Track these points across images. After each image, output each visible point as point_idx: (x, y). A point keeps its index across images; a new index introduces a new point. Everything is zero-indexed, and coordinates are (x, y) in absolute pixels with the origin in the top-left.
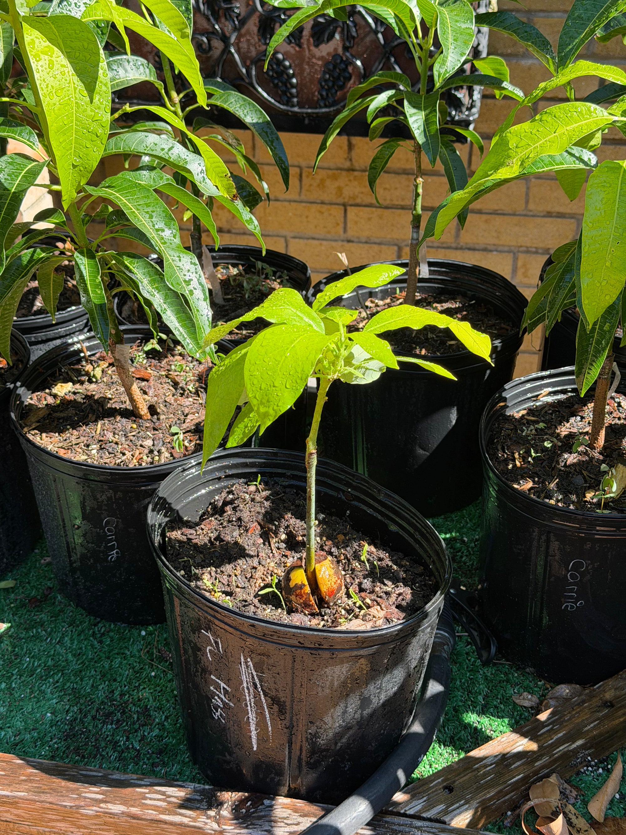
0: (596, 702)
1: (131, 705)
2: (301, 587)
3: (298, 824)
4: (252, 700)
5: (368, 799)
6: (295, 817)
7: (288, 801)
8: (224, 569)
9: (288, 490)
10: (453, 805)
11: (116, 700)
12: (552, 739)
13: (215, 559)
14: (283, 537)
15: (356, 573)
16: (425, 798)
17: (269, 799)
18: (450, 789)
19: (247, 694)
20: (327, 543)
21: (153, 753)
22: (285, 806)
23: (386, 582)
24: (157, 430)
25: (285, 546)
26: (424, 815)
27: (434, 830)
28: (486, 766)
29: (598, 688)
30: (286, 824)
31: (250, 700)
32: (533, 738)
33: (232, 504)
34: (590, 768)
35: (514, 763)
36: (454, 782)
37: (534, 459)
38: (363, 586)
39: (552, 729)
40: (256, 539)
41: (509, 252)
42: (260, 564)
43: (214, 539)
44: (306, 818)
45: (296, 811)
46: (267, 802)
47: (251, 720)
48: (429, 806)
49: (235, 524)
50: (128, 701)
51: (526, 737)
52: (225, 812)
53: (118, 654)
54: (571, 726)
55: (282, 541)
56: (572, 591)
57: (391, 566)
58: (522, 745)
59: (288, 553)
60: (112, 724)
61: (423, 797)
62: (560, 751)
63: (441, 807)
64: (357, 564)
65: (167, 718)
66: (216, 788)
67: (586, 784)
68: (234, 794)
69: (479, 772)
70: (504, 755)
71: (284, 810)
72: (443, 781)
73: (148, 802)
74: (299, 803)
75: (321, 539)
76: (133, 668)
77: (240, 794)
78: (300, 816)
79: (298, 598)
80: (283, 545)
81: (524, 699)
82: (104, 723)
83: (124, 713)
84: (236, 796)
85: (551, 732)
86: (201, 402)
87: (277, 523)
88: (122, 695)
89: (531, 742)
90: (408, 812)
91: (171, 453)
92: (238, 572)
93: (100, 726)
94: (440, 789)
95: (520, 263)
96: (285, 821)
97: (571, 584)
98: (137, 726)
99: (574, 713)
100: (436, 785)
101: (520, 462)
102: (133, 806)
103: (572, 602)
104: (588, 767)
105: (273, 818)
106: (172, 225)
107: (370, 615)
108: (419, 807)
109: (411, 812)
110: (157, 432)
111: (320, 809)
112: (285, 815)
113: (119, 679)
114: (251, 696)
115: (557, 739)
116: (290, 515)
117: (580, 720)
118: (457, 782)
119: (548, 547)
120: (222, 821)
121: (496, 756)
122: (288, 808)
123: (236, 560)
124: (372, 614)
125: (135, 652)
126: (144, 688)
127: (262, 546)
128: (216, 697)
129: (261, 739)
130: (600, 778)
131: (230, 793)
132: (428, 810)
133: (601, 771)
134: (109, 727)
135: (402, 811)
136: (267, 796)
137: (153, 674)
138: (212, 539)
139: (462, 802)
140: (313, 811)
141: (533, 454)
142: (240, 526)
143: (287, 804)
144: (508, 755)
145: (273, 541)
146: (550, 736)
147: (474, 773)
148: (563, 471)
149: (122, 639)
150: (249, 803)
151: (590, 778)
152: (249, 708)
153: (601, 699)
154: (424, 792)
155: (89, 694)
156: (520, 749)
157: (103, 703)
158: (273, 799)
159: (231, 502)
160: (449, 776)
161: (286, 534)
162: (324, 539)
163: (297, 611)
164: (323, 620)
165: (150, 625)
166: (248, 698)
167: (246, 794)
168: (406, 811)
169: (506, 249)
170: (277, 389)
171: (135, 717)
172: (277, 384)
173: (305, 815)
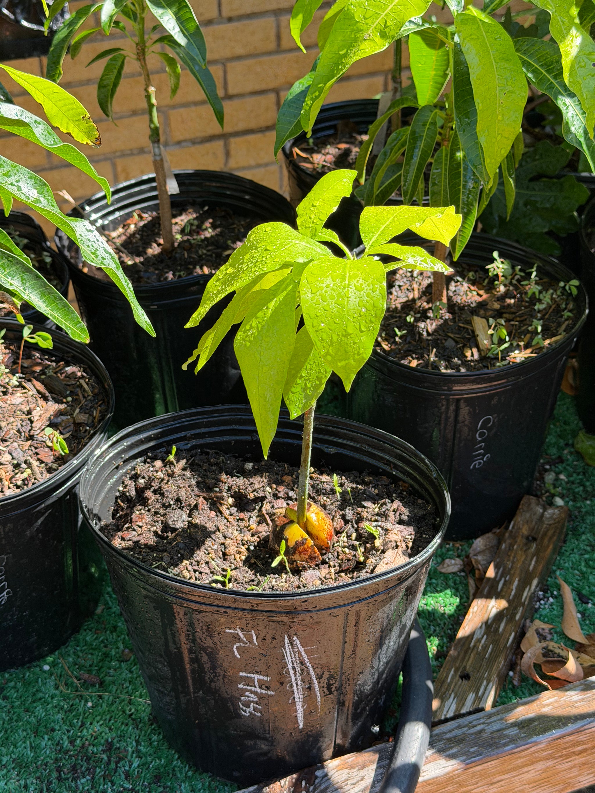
0: (520, 540)
1: (91, 748)
2: (303, 542)
3: (362, 779)
4: (299, 679)
5: (421, 721)
6: (356, 774)
7: (337, 761)
8: (198, 559)
9: (194, 452)
10: (479, 689)
11: (69, 751)
12: (512, 590)
13: (182, 552)
14: (231, 501)
15: (328, 507)
16: (453, 696)
17: (319, 769)
18: (465, 677)
19: (292, 675)
20: (279, 489)
21: (149, 784)
22: (339, 768)
23: (365, 504)
24: (6, 441)
25: (236, 509)
26: (464, 711)
27: (482, 721)
28: (479, 641)
29: (513, 528)
30: (352, 784)
31: (296, 680)
32: (498, 596)
33: (149, 489)
34: (542, 602)
35: (499, 626)
36: (465, 668)
37: (401, 338)
38: (347, 518)
39: (505, 581)
40: (208, 513)
41: (106, 159)
42: (225, 537)
43: (162, 531)
44: (366, 769)
45: (352, 767)
46: (319, 773)
47: (296, 700)
48: (462, 701)
49: (175, 507)
50: (83, 744)
51: (491, 598)
53: (34, 702)
54: (518, 572)
55: (231, 506)
56: (480, 448)
57: (357, 487)
58: (493, 607)
59: (242, 515)
60: (84, 777)
61: (450, 695)
62: (526, 598)
63: (471, 697)
64: (325, 498)
65: (138, 742)
66: (261, 785)
67: (547, 617)
68: (283, 781)
69: (478, 648)
70: (486, 623)
71: (340, 772)
72: (455, 672)
74: (350, 758)
75: (271, 488)
76: (62, 708)
77: (288, 778)
78: (359, 770)
79: (302, 555)
80: (234, 510)
81: (448, 566)
82: (75, 779)
83: (88, 759)
84: (286, 782)
85: (507, 584)
86: (31, 393)
87: (217, 489)
88: (72, 742)
89: (498, 601)
90: (448, 716)
91: (39, 459)
92: (213, 555)
93: (73, 785)
94: (458, 680)
95: (119, 169)
96: (349, 782)
97: (480, 442)
98: (113, 766)
99: (511, 558)
100: (453, 678)
101: (387, 345)
103: (479, 459)
104: (539, 601)
105: (336, 786)
106: (45, 192)
107: (391, 541)
108: (453, 707)
109: (450, 714)
110: (8, 443)
111: (371, 753)
112: (344, 777)
113: (57, 727)
114: (298, 675)
115: (516, 588)
116: (225, 476)
117: (521, 563)
118: (468, 667)
119: (457, 415)
121: (481, 627)
122: (342, 769)
123: (203, 542)
124: (393, 540)
125: (53, 691)
126: (91, 724)
127: (216, 518)
128: (247, 694)
129: (308, 714)
130: (554, 607)
131: (278, 783)
132: (463, 705)
133: (551, 600)
134: (83, 780)
135: (443, 718)
136: (315, 767)
137: (90, 704)
138: (160, 533)
139: (485, 682)
140: (367, 759)
141: (399, 333)
142: (181, 508)
143: (339, 765)
144: (489, 622)
145: (223, 508)
146: (509, 588)
147: (475, 652)
148: (430, 340)
149: (27, 684)
150: (304, 783)
151: (548, 610)
152: (295, 688)
153: (522, 537)
154: (447, 689)
155: (36, 758)
156: (494, 611)
157: (56, 760)
158: (323, 767)
159: (148, 486)
160: (457, 665)
161: (232, 496)
162: (274, 486)
163: (304, 569)
164: (330, 566)
165: (47, 655)
166: (293, 678)
167: (295, 776)
168: (445, 715)
169: (102, 157)
170: (352, 336)
171: (105, 757)
172: (350, 331)
173: (363, 767)
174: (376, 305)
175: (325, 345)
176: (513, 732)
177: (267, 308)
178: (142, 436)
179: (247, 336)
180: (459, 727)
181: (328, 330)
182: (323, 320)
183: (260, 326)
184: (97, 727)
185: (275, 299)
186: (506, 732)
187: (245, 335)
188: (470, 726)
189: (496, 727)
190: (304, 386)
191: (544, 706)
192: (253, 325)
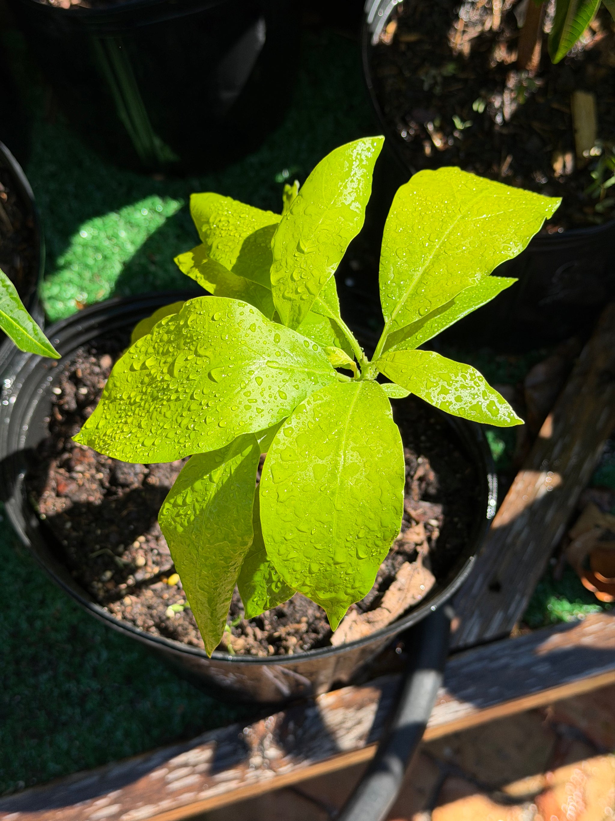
3: (359, 722)
6: (352, 716)
10: (509, 606)
13: (136, 522)
16: (476, 614)
17: (309, 706)
18: (495, 587)
22: (334, 707)
26: (489, 635)
28: (519, 534)
30: (348, 728)
36: (497, 572)
43: (110, 484)
44: (364, 710)
45: (348, 706)
46: (310, 713)
48: (486, 622)
52: (273, 752)
58: (542, 484)
61: (473, 613)
62: (585, 472)
63: (499, 617)
68: (267, 721)
69: (516, 546)
71: (336, 711)
72: (484, 581)
73: (175, 785)
74: (346, 693)
77: (273, 717)
78: (356, 710)
84: (271, 721)
85: (566, 449)
90: (468, 643)
96: (345, 725)
100: (479, 588)
102: (161, 799)
105: (328, 730)
108: (476, 630)
109: (472, 639)
111: (373, 689)
112: (340, 718)
118: (500, 572)
120: (274, 764)
122: (337, 707)
131: (262, 723)
132: (488, 626)
135: (462, 643)
136: (305, 704)
139: (518, 596)
140: (366, 696)
143: (333, 703)
147: (511, 551)
150: (291, 725)
154: (471, 604)
156: (542, 491)
158: (314, 704)
168: (464, 641)
170: (342, 565)
171: (69, 647)
172: (339, 559)
173: (361, 707)
174: (384, 524)
175: (298, 576)
176: (543, 669)
177: (211, 479)
178: (80, 327)
179: (178, 515)
180: (480, 659)
181: (304, 559)
182: (296, 546)
183: (197, 506)
184: (59, 605)
185: (223, 466)
186: (534, 669)
187: (175, 511)
188: (492, 658)
189: (524, 661)
190: (267, 576)
191: (584, 635)
192: (188, 500)
